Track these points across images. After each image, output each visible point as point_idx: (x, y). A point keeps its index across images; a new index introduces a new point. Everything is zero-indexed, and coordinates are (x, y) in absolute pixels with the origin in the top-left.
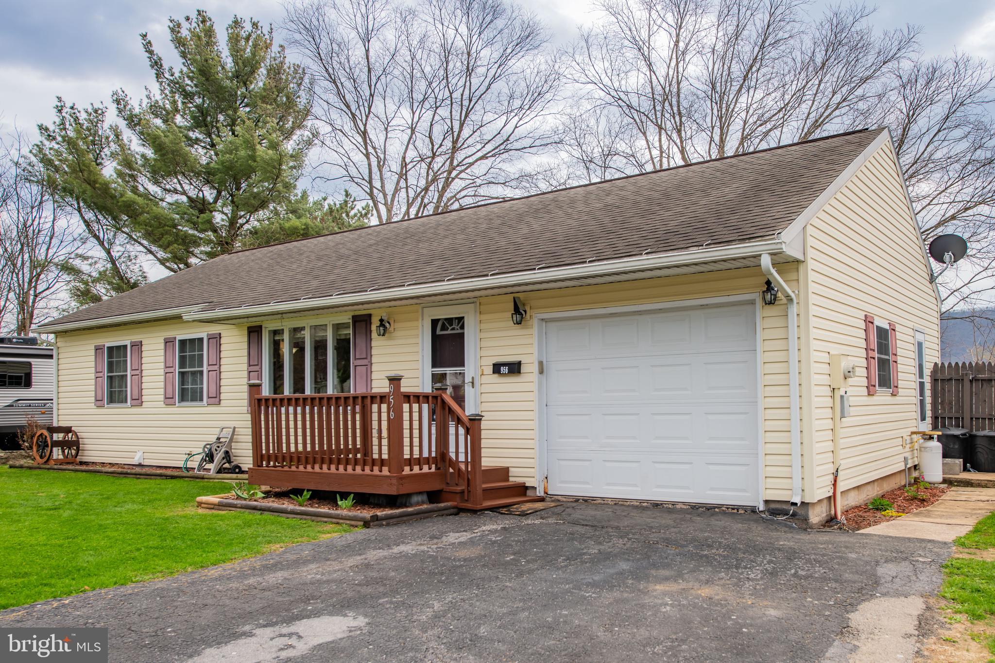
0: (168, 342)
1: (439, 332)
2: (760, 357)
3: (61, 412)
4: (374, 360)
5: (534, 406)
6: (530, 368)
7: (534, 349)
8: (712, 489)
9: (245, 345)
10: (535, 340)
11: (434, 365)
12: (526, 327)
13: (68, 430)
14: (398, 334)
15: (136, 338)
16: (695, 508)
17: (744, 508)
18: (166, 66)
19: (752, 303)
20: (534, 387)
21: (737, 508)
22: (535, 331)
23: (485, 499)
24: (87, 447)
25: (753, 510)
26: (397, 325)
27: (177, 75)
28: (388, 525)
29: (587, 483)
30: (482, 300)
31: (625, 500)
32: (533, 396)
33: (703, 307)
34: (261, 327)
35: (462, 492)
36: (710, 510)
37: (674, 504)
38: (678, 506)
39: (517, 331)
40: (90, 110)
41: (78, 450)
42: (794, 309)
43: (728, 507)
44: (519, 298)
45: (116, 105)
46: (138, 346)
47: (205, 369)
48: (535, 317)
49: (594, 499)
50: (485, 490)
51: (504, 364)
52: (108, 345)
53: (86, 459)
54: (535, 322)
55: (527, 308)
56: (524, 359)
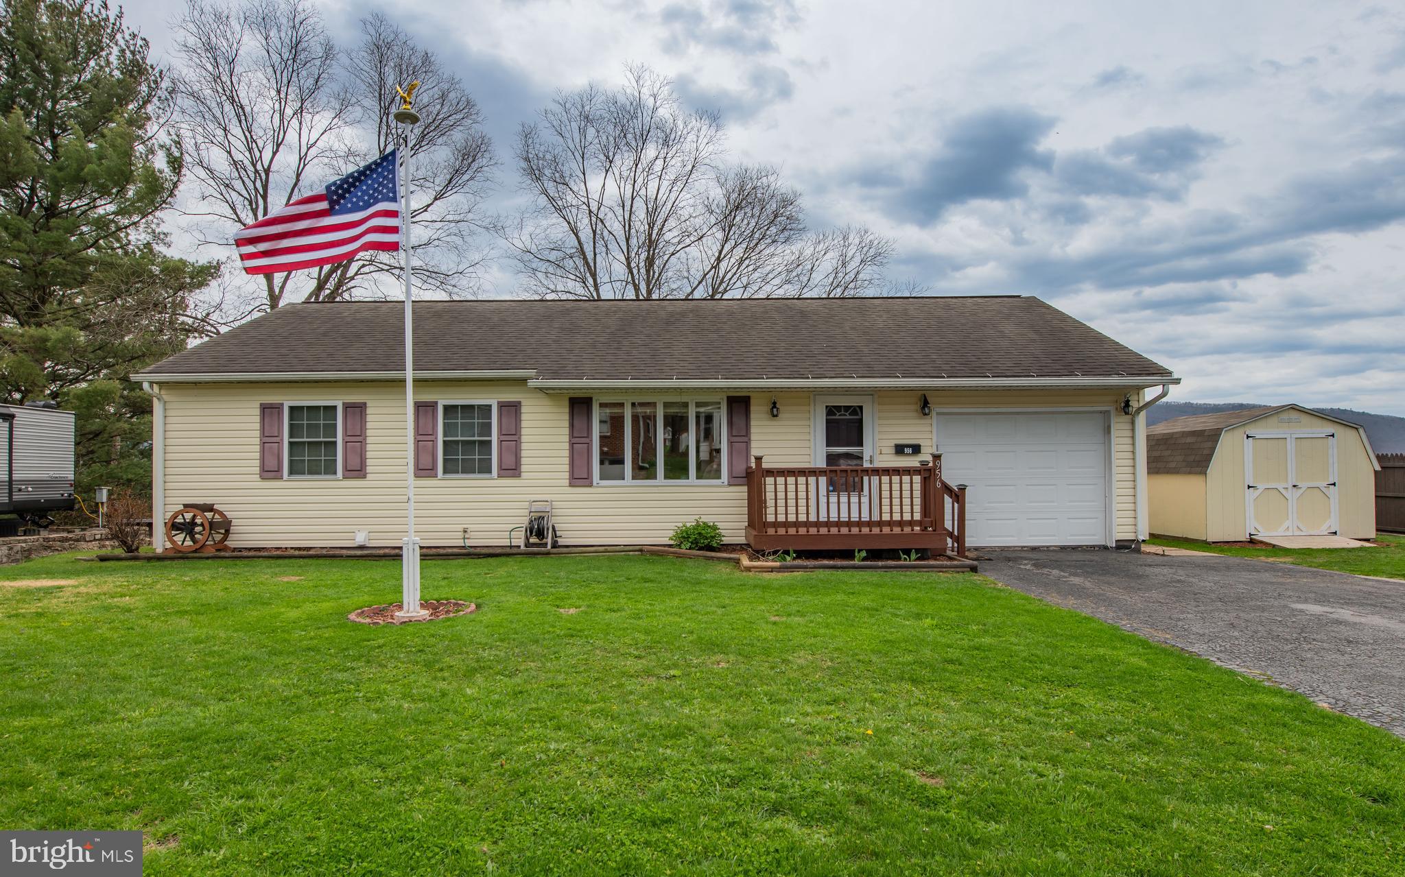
0: (423, 407)
1: (834, 417)
2: (1113, 448)
3: (171, 485)
4: (754, 438)
6: (928, 450)
7: (933, 437)
8: (1072, 535)
10: (934, 429)
11: (829, 445)
14: (783, 416)
16: (1063, 548)
17: (1099, 546)
19: (1108, 412)
21: (1094, 546)
22: (934, 421)
25: (1107, 548)
26: (782, 408)
31: (1008, 547)
34: (591, 399)
36: (1075, 548)
41: (227, 533)
43: (1087, 546)
46: (357, 409)
47: (495, 438)
48: (935, 409)
51: (906, 446)
52: (290, 404)
54: (934, 414)
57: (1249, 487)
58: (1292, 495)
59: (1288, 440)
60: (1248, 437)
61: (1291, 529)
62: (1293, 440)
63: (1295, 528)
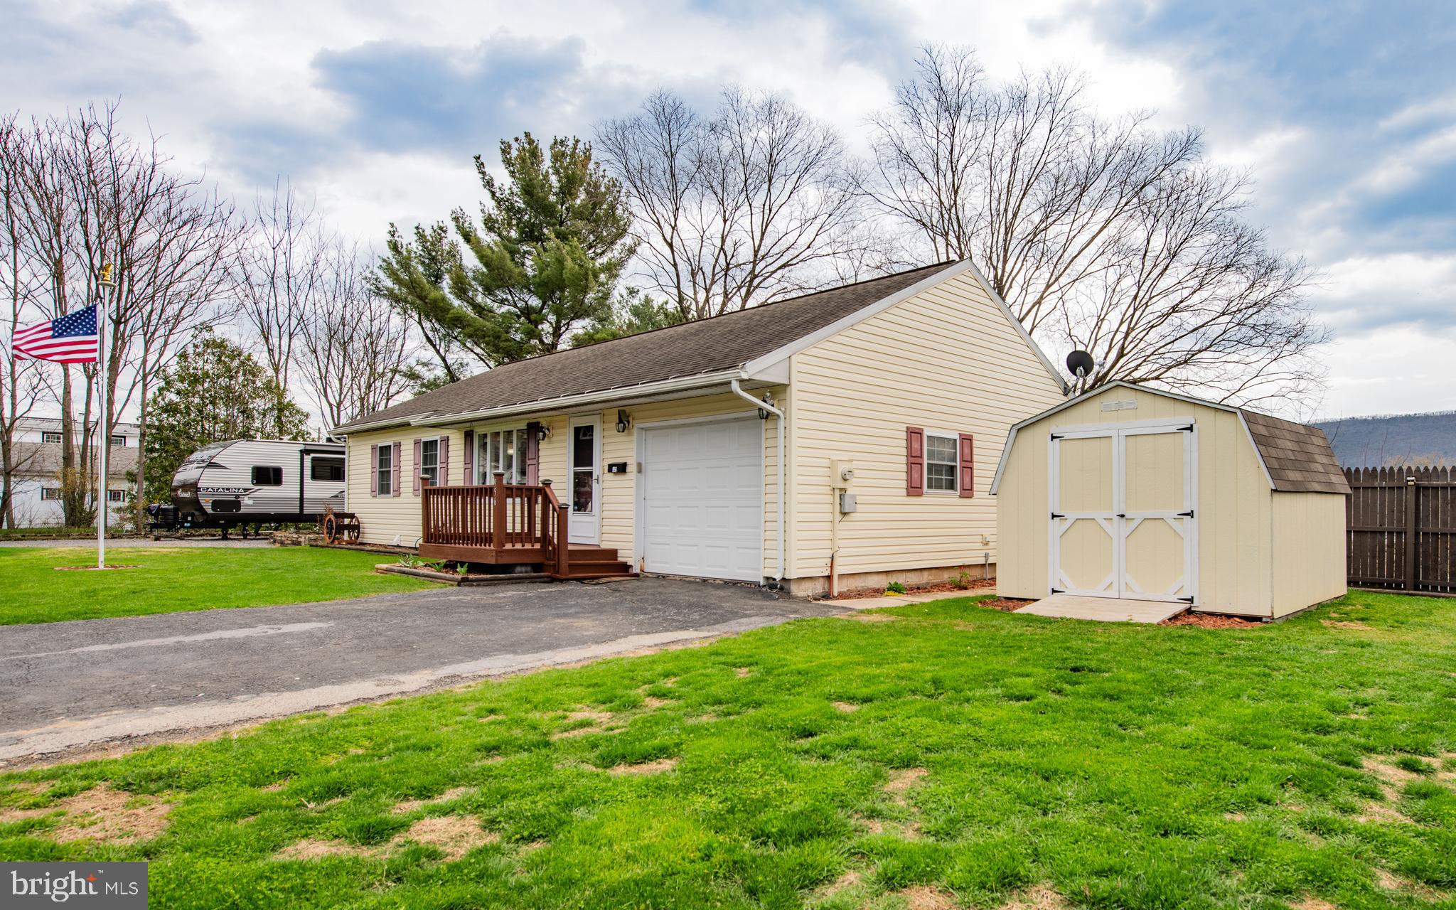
0: (417, 442)
1: (582, 438)
2: (764, 462)
3: (351, 501)
4: (540, 461)
5: (632, 499)
6: (632, 468)
7: (634, 453)
9: (463, 447)
10: (634, 445)
11: (576, 465)
12: (630, 434)
13: (352, 516)
14: (554, 439)
15: (397, 439)
16: (727, 583)
17: (755, 584)
18: (497, 184)
20: (633, 483)
21: (751, 583)
22: (635, 438)
23: (570, 573)
24: (366, 531)
25: (757, 584)
26: (555, 432)
27: (507, 192)
28: (478, 585)
29: (666, 563)
30: (605, 412)
31: (687, 577)
32: (633, 491)
33: (736, 420)
34: (473, 430)
35: (554, 565)
36: (735, 584)
37: (715, 579)
38: (718, 582)
39: (622, 437)
40: (435, 227)
41: (359, 533)
42: (782, 423)
43: (746, 583)
44: (624, 411)
45: (454, 223)
46: (398, 445)
47: (438, 466)
48: (637, 425)
49: (668, 575)
50: (570, 565)
51: (615, 465)
52: (380, 445)
53: (365, 541)
54: (635, 431)
55: (631, 419)
56: (629, 461)
57: (1054, 516)
58: (1117, 530)
59: (1115, 439)
60: (1053, 437)
61: (1115, 586)
62: (1123, 439)
63: (1123, 587)
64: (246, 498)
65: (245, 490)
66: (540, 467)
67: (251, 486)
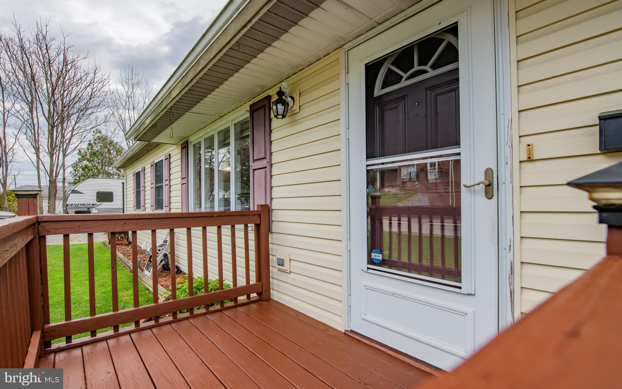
0: (152, 165)
4: (274, 159)
11: (370, 156)
26: (304, 100)
34: (187, 142)
46: (144, 170)
47: (164, 184)
52: (136, 172)
64: (94, 209)
65: (93, 205)
66: (275, 170)
67: (96, 203)
